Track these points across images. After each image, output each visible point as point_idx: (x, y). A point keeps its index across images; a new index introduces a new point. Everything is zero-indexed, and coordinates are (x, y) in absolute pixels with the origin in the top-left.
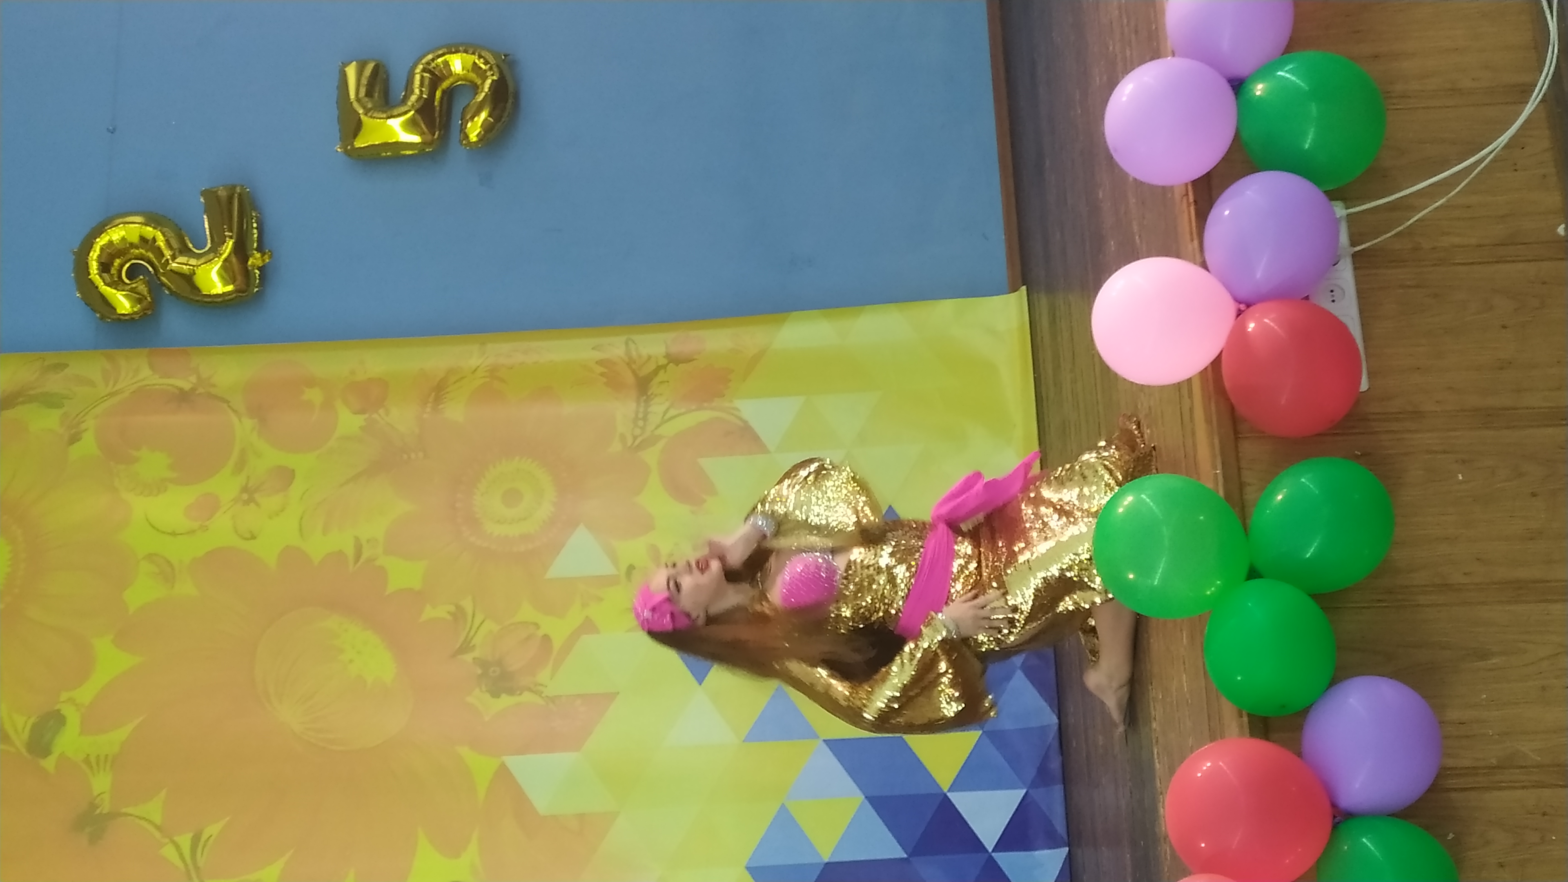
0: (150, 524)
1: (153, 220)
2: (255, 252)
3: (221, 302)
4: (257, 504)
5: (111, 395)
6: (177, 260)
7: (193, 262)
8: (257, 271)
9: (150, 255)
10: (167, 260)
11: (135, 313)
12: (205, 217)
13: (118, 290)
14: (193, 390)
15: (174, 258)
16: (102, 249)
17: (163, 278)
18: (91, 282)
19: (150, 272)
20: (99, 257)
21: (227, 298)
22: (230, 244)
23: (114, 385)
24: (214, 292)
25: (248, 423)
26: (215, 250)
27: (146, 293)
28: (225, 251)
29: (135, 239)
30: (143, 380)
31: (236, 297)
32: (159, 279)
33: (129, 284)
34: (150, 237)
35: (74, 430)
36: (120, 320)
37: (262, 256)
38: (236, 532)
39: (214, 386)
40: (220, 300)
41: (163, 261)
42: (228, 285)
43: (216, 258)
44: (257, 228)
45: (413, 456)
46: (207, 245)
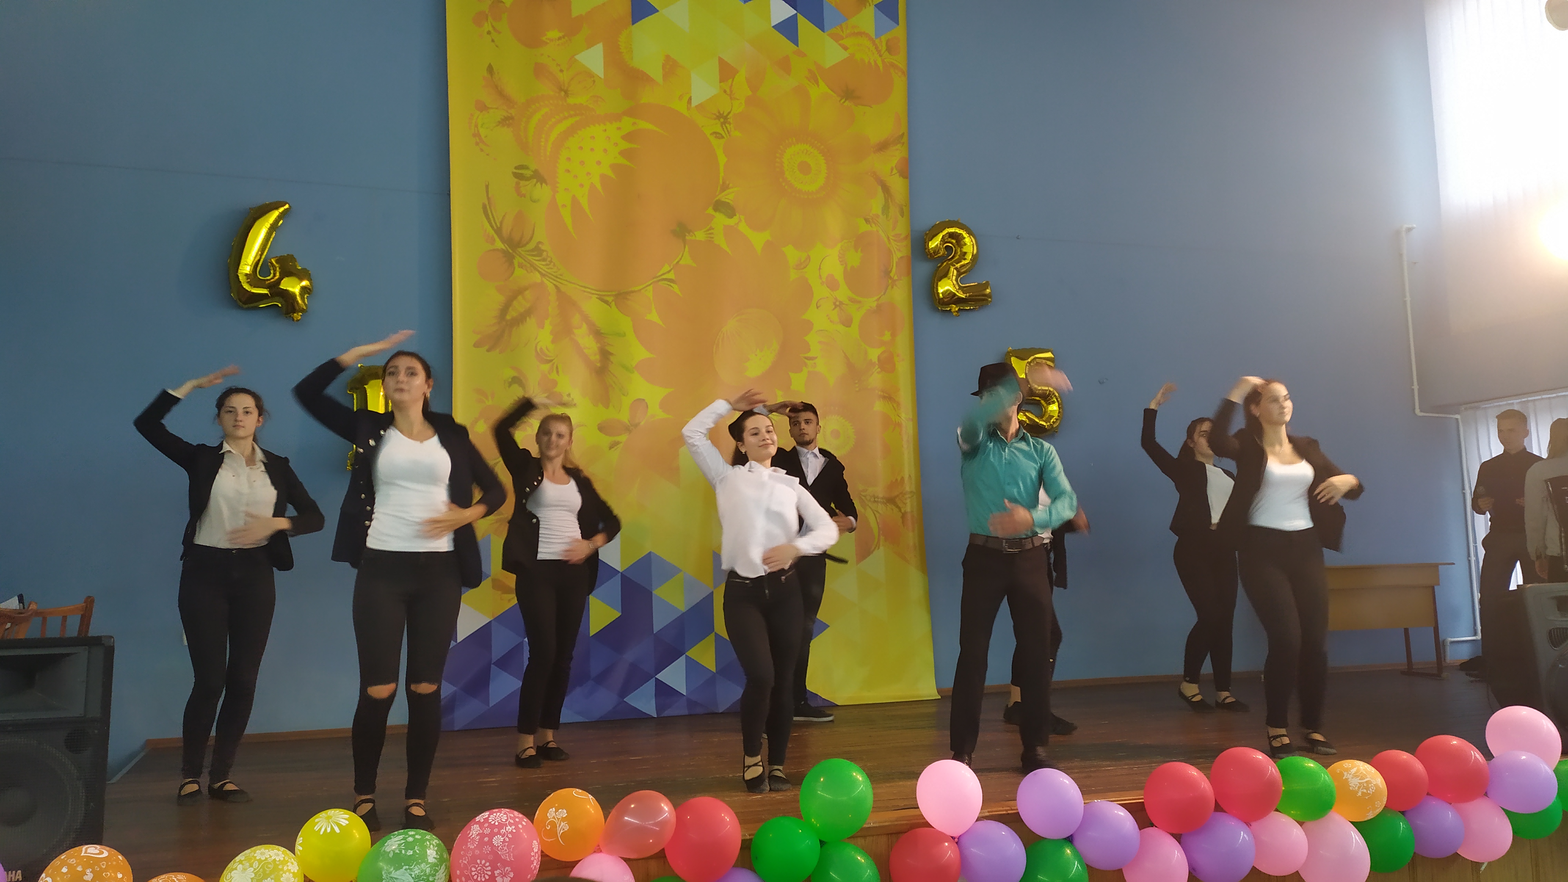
0: (823, 259)
1: (975, 258)
2: (958, 308)
3: (934, 292)
4: (834, 309)
5: (888, 238)
7: (954, 278)
8: (950, 309)
9: (957, 257)
10: (955, 266)
11: (929, 250)
12: (976, 284)
13: (941, 241)
14: (891, 278)
15: (956, 269)
16: (961, 234)
17: (945, 264)
18: (945, 229)
19: (949, 256)
20: (957, 232)
21: (936, 294)
22: (964, 297)
23: (892, 239)
24: (939, 288)
25: (874, 305)
26: (960, 288)
27: (939, 255)
28: (961, 294)
29: (964, 250)
30: (895, 252)
31: (936, 299)
32: (945, 261)
33: (943, 246)
34: (966, 257)
35: (870, 220)
36: (926, 243)
37: (956, 311)
38: (821, 299)
39: (892, 287)
40: (935, 292)
41: (955, 264)
42: (943, 295)
43: (956, 288)
44: (972, 308)
45: (857, 385)
46: (963, 284)
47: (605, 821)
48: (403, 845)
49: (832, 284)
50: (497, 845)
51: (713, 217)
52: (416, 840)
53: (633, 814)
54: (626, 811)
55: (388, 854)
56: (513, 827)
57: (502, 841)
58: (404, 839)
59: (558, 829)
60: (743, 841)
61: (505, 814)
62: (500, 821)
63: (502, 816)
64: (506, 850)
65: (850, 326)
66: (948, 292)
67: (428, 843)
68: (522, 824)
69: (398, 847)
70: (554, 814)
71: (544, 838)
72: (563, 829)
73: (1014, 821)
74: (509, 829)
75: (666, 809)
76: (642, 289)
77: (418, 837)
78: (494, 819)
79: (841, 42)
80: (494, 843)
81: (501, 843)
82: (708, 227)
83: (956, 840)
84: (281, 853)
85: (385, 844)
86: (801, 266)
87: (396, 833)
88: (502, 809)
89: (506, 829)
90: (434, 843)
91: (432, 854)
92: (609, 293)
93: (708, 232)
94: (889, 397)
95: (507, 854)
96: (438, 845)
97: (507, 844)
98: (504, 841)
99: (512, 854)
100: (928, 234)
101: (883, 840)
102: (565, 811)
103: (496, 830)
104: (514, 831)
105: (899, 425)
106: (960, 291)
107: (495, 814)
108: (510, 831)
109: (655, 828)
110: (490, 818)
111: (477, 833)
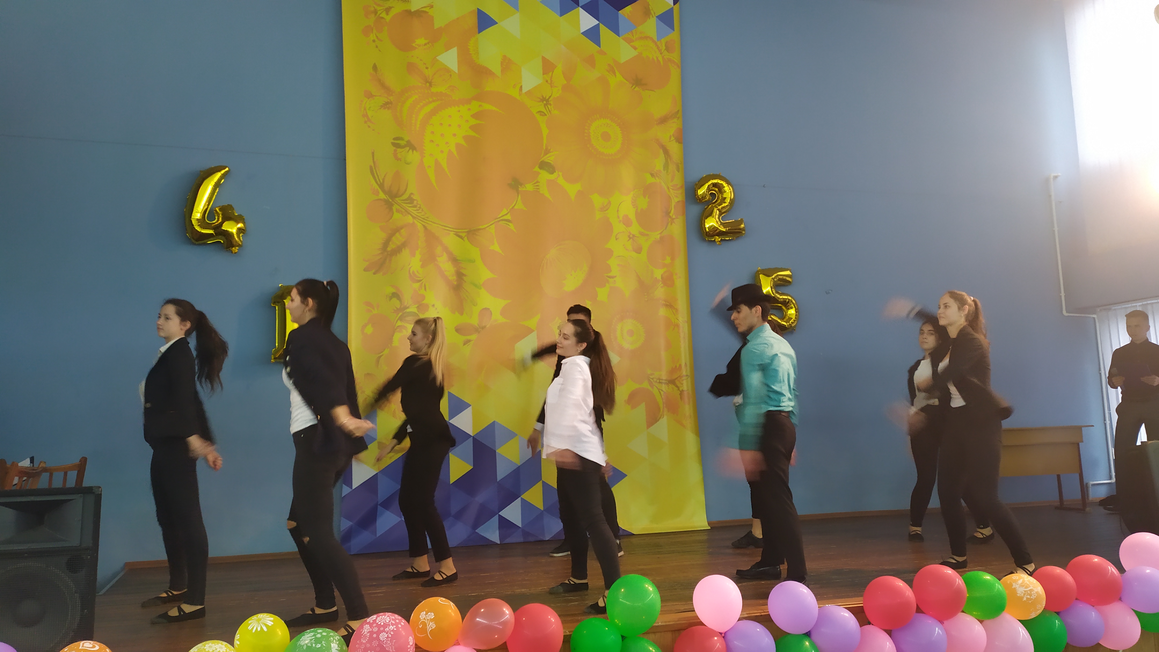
0: (621, 203)
1: (732, 201)
2: (720, 239)
3: (702, 227)
4: (628, 240)
5: (668, 187)
6: (717, 211)
7: (717, 216)
8: (713, 239)
9: (719, 201)
10: (717, 208)
11: (698, 197)
12: (734, 220)
13: (707, 189)
14: (670, 217)
16: (721, 184)
17: (710, 206)
18: (710, 180)
19: (713, 201)
20: (719, 183)
21: (704, 229)
22: (725, 230)
23: (671, 189)
24: (706, 224)
25: (658, 237)
26: (722, 224)
27: (706, 200)
28: (722, 228)
29: (724, 196)
30: (673, 198)
31: (704, 232)
32: (710, 204)
33: (708, 193)
34: (726, 201)
35: (655, 174)
36: (696, 191)
37: (719, 241)
38: (618, 233)
39: (671, 224)
41: (717, 206)
42: (708, 229)
43: (718, 224)
44: (730, 238)
45: (646, 297)
46: (724, 221)
47: (462, 622)
48: (314, 640)
49: (627, 222)
50: (382, 640)
51: (539, 173)
52: (322, 636)
53: (483, 616)
54: (477, 614)
55: (303, 648)
56: (395, 627)
57: (386, 636)
58: (314, 635)
59: (428, 627)
60: (564, 636)
61: (388, 616)
62: (384, 622)
63: (386, 618)
64: (389, 644)
65: (640, 253)
66: (713, 227)
67: (332, 639)
68: (401, 624)
69: (310, 641)
70: (425, 616)
71: (418, 635)
72: (432, 628)
73: (766, 621)
74: (391, 628)
75: (507, 612)
76: (487, 227)
77: (324, 634)
78: (380, 620)
79: (631, 44)
80: (380, 638)
81: (386, 638)
82: (535, 181)
83: (723, 635)
84: (224, 646)
85: (301, 639)
86: (604, 208)
87: (308, 631)
88: (386, 613)
89: (389, 628)
90: (337, 639)
91: (335, 646)
92: (463, 231)
93: (535, 185)
94: (670, 305)
95: (390, 647)
96: (339, 640)
97: (390, 639)
98: (388, 637)
99: (393, 647)
100: (697, 184)
101: (669, 636)
102: (433, 614)
103: (382, 629)
104: (395, 629)
105: (677, 326)
106: (721, 226)
107: (381, 617)
108: (392, 629)
109: (498, 626)
110: (377, 620)
111: (368, 631)
